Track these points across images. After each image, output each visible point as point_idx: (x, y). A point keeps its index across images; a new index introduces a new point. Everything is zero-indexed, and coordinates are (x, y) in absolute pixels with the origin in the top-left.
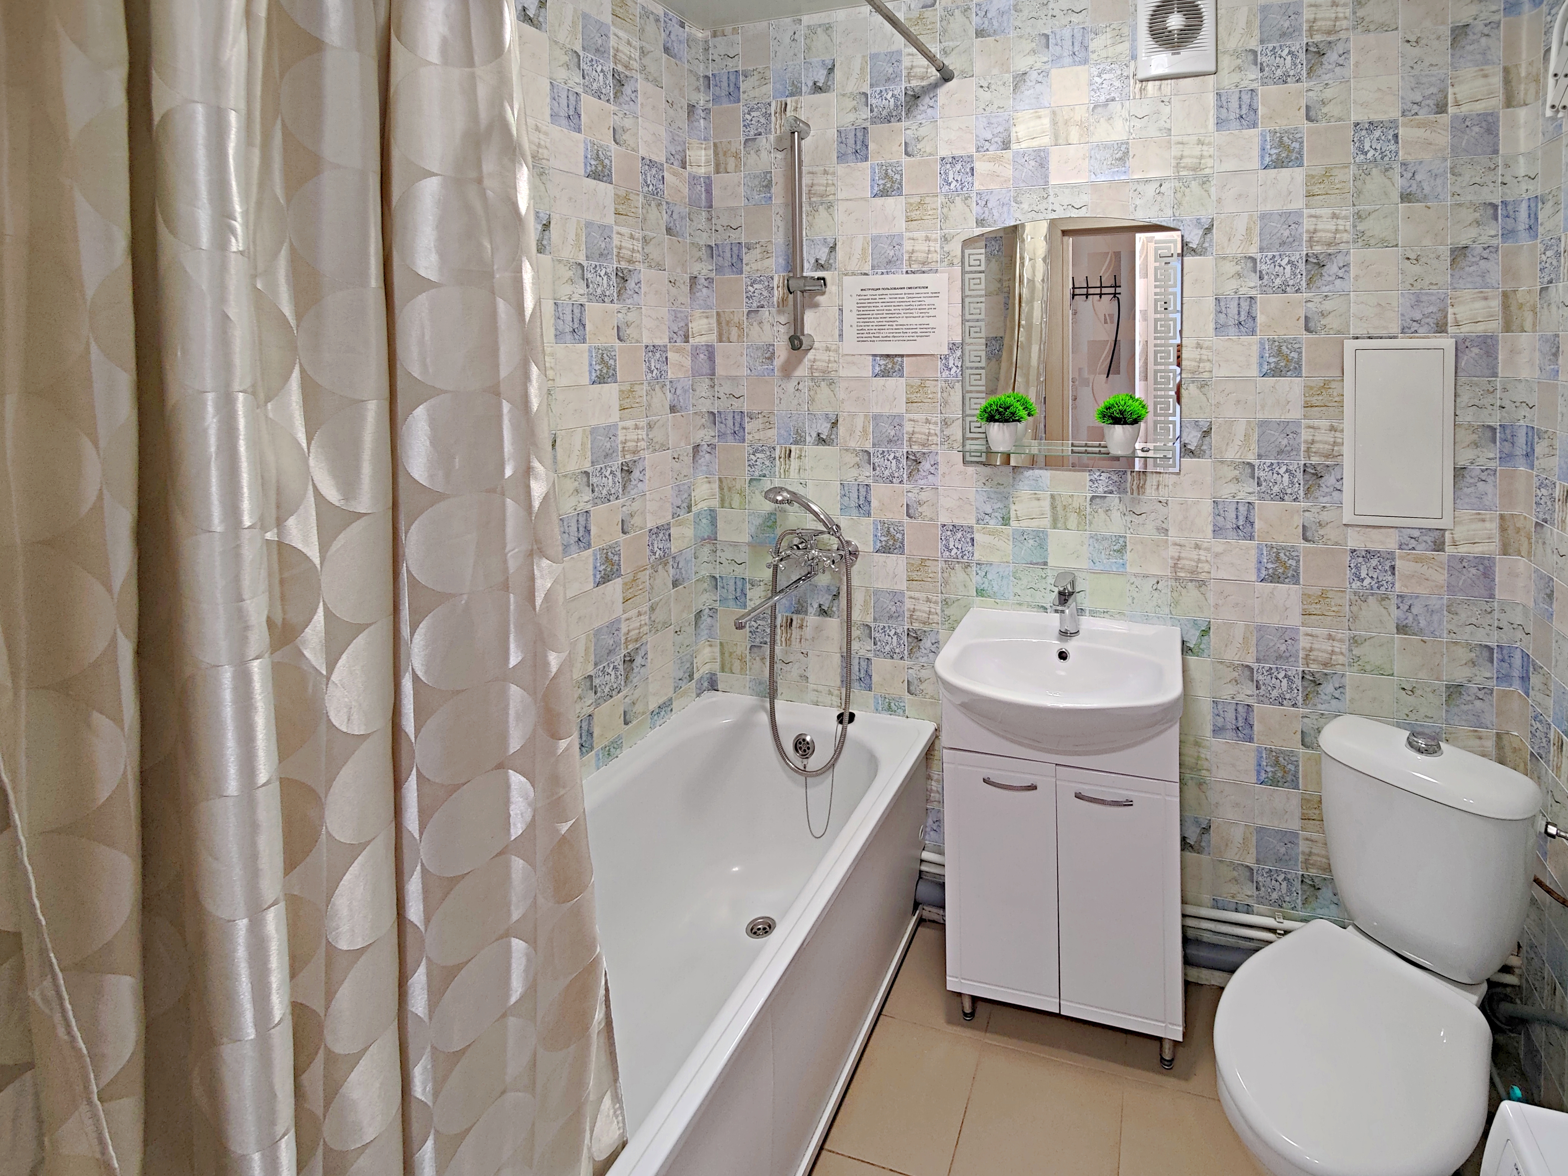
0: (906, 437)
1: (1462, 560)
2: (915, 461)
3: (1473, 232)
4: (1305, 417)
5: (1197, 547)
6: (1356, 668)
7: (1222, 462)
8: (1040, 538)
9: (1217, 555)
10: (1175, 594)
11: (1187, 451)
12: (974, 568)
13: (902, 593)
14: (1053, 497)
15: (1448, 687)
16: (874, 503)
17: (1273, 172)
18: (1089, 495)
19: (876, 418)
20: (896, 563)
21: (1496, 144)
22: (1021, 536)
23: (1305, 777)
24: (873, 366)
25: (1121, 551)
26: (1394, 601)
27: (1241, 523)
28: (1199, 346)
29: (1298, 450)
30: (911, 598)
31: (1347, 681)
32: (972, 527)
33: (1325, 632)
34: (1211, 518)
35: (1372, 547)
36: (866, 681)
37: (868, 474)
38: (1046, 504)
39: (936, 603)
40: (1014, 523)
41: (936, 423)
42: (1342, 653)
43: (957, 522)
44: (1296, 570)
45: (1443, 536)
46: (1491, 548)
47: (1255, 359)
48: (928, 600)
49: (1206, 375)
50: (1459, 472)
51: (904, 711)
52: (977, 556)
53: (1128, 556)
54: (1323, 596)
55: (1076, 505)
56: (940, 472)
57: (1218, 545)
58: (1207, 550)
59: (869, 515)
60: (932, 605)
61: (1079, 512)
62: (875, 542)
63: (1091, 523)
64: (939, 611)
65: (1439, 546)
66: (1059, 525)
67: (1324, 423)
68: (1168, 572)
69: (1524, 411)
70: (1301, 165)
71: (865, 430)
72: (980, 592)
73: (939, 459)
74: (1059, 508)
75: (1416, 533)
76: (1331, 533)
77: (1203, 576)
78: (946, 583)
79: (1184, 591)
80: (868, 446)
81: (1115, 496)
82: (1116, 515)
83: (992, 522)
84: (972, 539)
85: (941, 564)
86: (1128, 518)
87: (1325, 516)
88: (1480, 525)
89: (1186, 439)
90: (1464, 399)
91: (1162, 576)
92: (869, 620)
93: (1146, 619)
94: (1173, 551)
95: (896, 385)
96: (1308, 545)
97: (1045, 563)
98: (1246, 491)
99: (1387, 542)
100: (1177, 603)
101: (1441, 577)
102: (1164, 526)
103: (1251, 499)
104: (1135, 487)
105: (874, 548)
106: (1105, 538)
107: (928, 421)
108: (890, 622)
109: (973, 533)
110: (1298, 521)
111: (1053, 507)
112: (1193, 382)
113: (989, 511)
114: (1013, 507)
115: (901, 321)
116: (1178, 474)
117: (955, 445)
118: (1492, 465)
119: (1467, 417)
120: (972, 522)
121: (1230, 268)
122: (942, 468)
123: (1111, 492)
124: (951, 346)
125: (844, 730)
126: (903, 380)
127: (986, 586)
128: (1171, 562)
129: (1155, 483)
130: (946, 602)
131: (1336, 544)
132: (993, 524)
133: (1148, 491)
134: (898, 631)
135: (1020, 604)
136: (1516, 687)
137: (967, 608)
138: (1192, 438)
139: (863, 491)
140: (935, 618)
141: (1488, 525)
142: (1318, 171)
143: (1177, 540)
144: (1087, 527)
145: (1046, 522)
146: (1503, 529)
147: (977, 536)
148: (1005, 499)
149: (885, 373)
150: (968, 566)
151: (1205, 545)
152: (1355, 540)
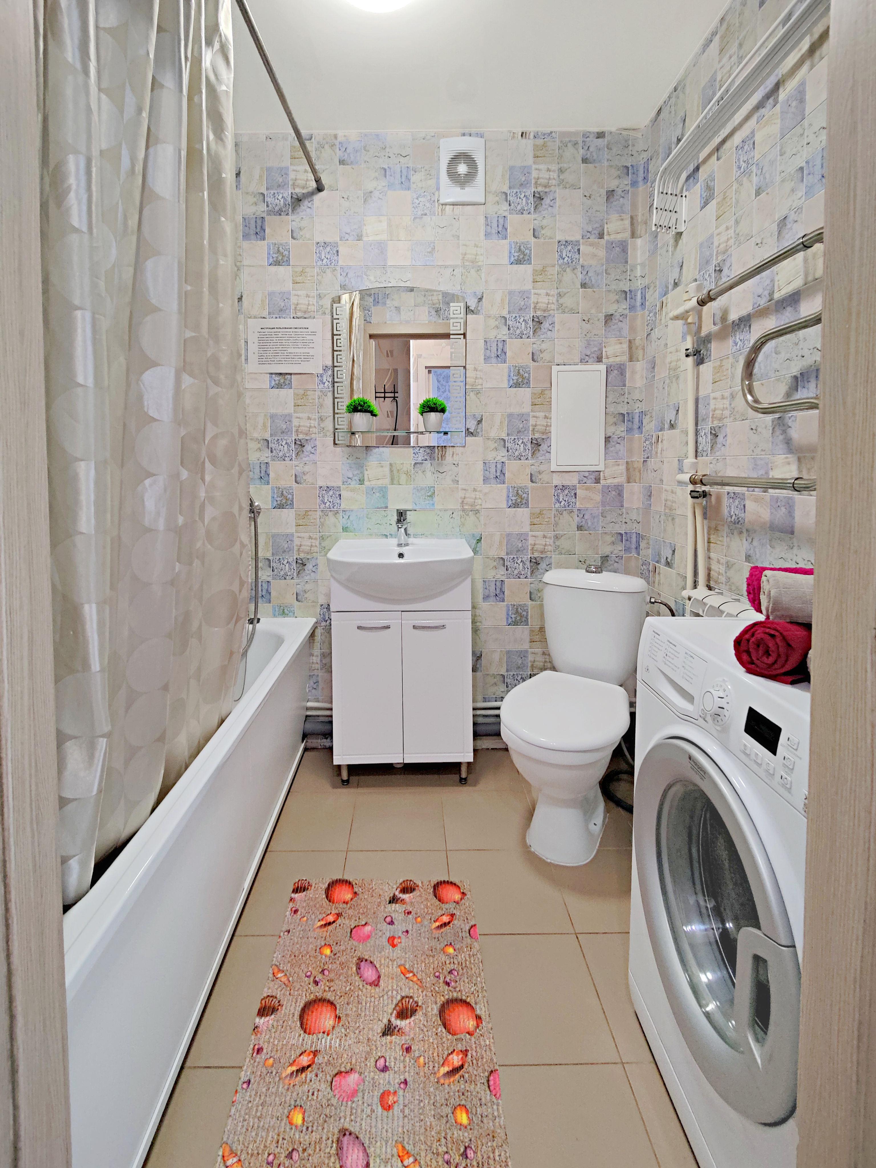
0: (294, 429)
1: (608, 486)
2: (300, 445)
3: (615, 307)
4: (532, 411)
5: (475, 490)
6: (557, 553)
7: (488, 439)
8: (383, 491)
9: (486, 494)
10: (463, 520)
11: (469, 433)
12: (341, 514)
13: (292, 535)
14: (391, 465)
15: (601, 557)
16: (272, 475)
17: (515, 267)
18: (413, 463)
19: (273, 417)
20: (288, 515)
21: (627, 258)
22: (371, 491)
23: (531, 617)
24: (270, 382)
25: (432, 496)
26: (576, 512)
27: (498, 474)
28: (475, 369)
29: (528, 431)
30: (299, 537)
31: (553, 560)
32: (340, 487)
33: (541, 533)
34: (482, 472)
35: (566, 483)
36: (268, 596)
37: (267, 455)
38: (387, 469)
39: (316, 539)
40: (366, 483)
41: (315, 419)
42: (550, 545)
43: (329, 484)
44: (527, 500)
45: (600, 475)
46: (622, 479)
47: (506, 378)
48: (310, 538)
49: (479, 387)
50: (607, 439)
51: (294, 613)
52: (343, 506)
53: (436, 499)
54: (541, 513)
55: (405, 469)
56: (318, 451)
57: (486, 488)
58: (480, 491)
59: (268, 483)
60: (313, 541)
61: (407, 473)
62: (272, 502)
63: (414, 480)
64: (318, 545)
65: (597, 481)
66: (395, 482)
67: (541, 414)
68: (459, 507)
69: (638, 404)
70: (530, 264)
71: (264, 425)
72: (345, 529)
73: (317, 443)
74: (395, 472)
75: (587, 474)
76: (545, 477)
77: (478, 507)
78: (322, 524)
79: (467, 517)
80: (267, 436)
81: (428, 463)
82: (429, 474)
83: (353, 483)
84: (340, 495)
85: (319, 513)
86: (436, 475)
87: (542, 468)
88: (616, 468)
89: (468, 426)
90: (610, 399)
91: (455, 509)
92: (269, 555)
93: (446, 536)
94: (461, 494)
95: (286, 394)
96: (533, 485)
97: (386, 507)
98: (501, 455)
99: (572, 480)
100: (463, 525)
101: (598, 498)
102: (456, 479)
103: (504, 460)
104: (440, 456)
105: (272, 506)
106: (422, 489)
107: (309, 418)
108: (284, 555)
109: (340, 491)
110: (528, 471)
111: (391, 471)
112: (472, 391)
113: (351, 476)
114: (366, 473)
115: (290, 350)
116: (464, 446)
117: (328, 434)
118: (623, 434)
119: (611, 409)
120: (340, 484)
121: (493, 323)
122: (319, 449)
123: (426, 460)
124: (324, 368)
125: (254, 629)
126: (291, 391)
127: (349, 525)
128: (460, 500)
129: (451, 453)
130: (322, 538)
131: (548, 483)
132: (354, 484)
133: (447, 458)
134: (289, 560)
135: (371, 535)
136: (634, 554)
137: (336, 540)
138: (472, 425)
139: (263, 467)
140: (315, 549)
141: (620, 467)
142: (539, 268)
143: (464, 487)
144: (412, 483)
145: (387, 481)
146: (628, 469)
147: (343, 493)
148: (361, 467)
149: (279, 386)
150: (337, 512)
151: (479, 489)
152: (557, 480)
